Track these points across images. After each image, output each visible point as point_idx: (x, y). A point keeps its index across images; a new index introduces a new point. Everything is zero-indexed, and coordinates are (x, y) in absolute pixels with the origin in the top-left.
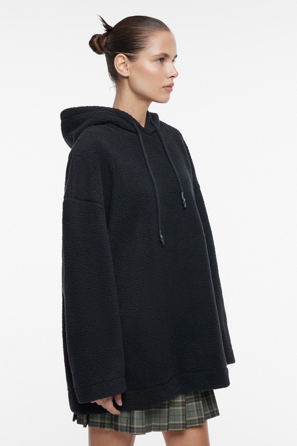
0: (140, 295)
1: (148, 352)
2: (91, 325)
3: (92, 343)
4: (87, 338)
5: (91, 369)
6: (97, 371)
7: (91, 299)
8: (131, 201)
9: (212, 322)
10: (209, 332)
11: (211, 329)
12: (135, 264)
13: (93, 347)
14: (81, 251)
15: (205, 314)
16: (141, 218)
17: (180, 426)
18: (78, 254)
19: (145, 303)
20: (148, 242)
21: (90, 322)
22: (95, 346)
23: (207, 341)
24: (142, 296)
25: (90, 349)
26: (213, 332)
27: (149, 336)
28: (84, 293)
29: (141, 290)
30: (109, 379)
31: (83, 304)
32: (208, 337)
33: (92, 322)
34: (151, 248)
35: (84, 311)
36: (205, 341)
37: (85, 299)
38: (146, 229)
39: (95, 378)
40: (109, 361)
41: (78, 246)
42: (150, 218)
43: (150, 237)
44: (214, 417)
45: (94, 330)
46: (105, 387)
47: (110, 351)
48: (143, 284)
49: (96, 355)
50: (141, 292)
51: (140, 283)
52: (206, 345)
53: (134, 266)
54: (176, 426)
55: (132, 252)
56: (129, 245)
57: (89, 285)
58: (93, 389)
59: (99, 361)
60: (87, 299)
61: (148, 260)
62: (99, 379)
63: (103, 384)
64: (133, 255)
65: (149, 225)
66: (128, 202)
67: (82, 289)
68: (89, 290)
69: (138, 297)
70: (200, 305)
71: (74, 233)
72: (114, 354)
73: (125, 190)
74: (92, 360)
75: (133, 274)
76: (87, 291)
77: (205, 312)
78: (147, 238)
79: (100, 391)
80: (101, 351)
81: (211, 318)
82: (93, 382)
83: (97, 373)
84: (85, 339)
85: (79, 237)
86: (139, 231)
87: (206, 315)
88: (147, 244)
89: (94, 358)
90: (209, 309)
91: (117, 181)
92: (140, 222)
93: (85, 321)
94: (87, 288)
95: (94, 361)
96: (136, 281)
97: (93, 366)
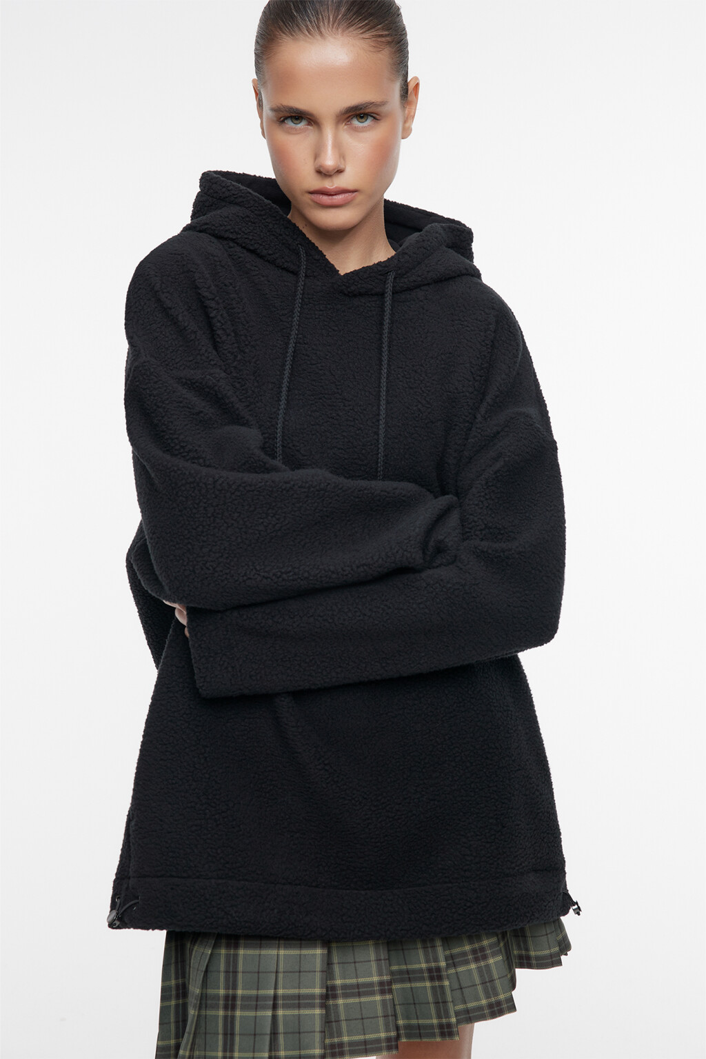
17: (379, 1045)
44: (500, 1016)
54: (370, 1046)
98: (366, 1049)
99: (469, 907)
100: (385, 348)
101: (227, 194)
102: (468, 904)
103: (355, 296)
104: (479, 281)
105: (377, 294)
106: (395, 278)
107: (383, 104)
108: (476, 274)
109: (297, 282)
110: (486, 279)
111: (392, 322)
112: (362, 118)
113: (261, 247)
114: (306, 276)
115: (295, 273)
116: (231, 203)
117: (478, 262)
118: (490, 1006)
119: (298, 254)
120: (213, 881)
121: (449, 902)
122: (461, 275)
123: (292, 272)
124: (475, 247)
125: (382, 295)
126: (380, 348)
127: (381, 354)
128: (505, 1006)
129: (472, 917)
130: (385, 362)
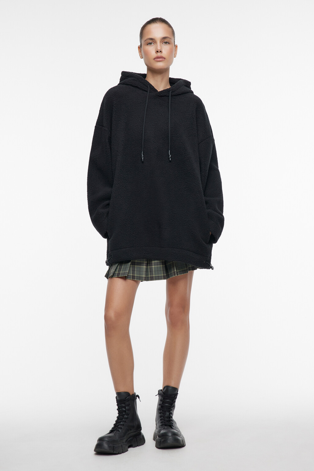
98: (158, 278)
100: (170, 107)
101: (129, 75)
103: (162, 97)
104: (192, 94)
105: (167, 96)
106: (172, 92)
107: (171, 39)
108: (192, 92)
109: (147, 93)
110: (195, 93)
111: (171, 103)
114: (150, 92)
115: (147, 91)
116: (130, 77)
117: (192, 89)
118: (192, 267)
119: (147, 87)
120: (128, 248)
122: (188, 92)
124: (191, 86)
125: (168, 96)
126: (168, 108)
127: (169, 109)
130: (170, 111)
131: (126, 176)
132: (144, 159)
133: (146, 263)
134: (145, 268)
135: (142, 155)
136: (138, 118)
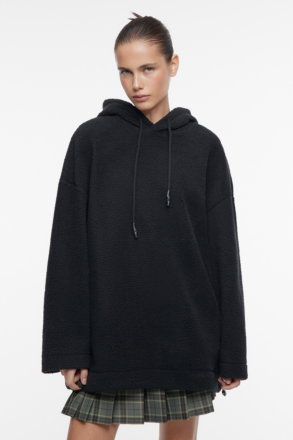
0: (104, 280)
1: (106, 338)
2: (58, 300)
3: (56, 316)
4: (53, 312)
5: (50, 341)
6: (55, 343)
7: (63, 275)
8: (105, 189)
9: (185, 321)
10: (181, 331)
11: (184, 328)
12: (104, 250)
13: (56, 321)
14: (63, 230)
15: (179, 312)
16: (114, 207)
17: (160, 419)
18: (60, 232)
19: (109, 288)
20: (118, 231)
21: (58, 297)
22: (58, 320)
23: (178, 340)
24: (107, 282)
25: (53, 322)
26: (185, 331)
27: (109, 321)
28: (58, 269)
29: (106, 275)
30: (65, 353)
31: (55, 280)
32: (179, 336)
33: (59, 297)
34: (120, 237)
35: (54, 286)
36: (176, 340)
37: (57, 275)
38: (118, 219)
39: (52, 350)
40: (68, 336)
41: (61, 225)
42: (123, 209)
43: (121, 227)
45: (60, 305)
46: (60, 359)
47: (70, 327)
48: (109, 271)
49: (58, 329)
50: (106, 277)
51: (106, 269)
52: (177, 344)
53: (102, 252)
55: (102, 238)
56: (99, 230)
57: (63, 263)
58: (49, 360)
59: (59, 335)
60: (59, 275)
61: (116, 249)
62: (56, 351)
63: (58, 357)
64: (102, 241)
65: (122, 215)
66: (102, 190)
67: (56, 265)
68: (63, 267)
69: (103, 282)
70: (175, 303)
71: (59, 212)
72: (74, 331)
73: (101, 177)
74: (53, 332)
75: (100, 259)
76: (60, 268)
77: (180, 310)
78: (118, 228)
79: (54, 362)
80: (62, 326)
81: (185, 317)
82: (49, 353)
83: (55, 345)
84: (50, 312)
85: (64, 218)
86: (111, 220)
87: (181, 314)
88: (117, 233)
89: (55, 331)
90: (184, 308)
91: (95, 168)
92: (112, 211)
93: (54, 295)
94: (61, 265)
95: (54, 334)
96: (103, 266)
97: (53, 338)
99: (197, 380)
102: (197, 379)
107: (155, 64)
109: (139, 130)
112: (149, 69)
113: (126, 117)
115: (139, 127)
119: (139, 120)
121: (190, 378)
123: (137, 126)
128: (210, 409)
129: (198, 384)
131: (108, 259)
132: (137, 233)
133: (142, 397)
134: (142, 403)
135: (134, 228)
136: (126, 169)
